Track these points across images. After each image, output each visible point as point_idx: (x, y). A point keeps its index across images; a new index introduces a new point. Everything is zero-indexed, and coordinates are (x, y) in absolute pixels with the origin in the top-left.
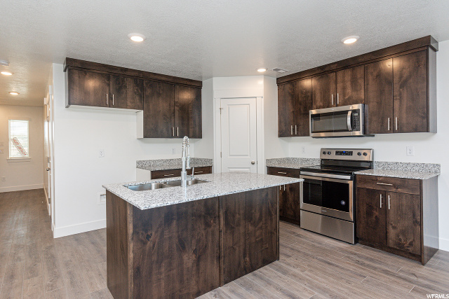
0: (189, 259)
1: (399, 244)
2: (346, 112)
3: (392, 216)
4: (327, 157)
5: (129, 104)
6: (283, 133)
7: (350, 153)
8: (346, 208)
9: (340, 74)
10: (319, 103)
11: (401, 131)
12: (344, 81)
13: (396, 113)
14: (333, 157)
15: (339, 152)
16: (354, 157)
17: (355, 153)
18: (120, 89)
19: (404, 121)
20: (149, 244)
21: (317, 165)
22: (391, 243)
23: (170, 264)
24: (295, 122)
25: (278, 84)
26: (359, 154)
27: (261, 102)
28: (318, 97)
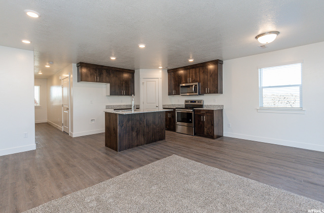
0: (134, 134)
1: (207, 133)
2: (192, 86)
3: (205, 123)
4: (187, 103)
5: (104, 81)
6: (170, 94)
7: (195, 102)
8: (191, 122)
9: (191, 70)
10: (184, 81)
11: (210, 93)
12: (192, 73)
13: (209, 86)
14: (190, 103)
15: (192, 102)
16: (197, 103)
17: (197, 102)
18: (100, 74)
19: (211, 89)
20: (123, 127)
21: (184, 107)
22: (205, 133)
23: (129, 135)
24: (175, 89)
25: (168, 72)
26: (198, 102)
27: (161, 80)
28: (183, 79)
